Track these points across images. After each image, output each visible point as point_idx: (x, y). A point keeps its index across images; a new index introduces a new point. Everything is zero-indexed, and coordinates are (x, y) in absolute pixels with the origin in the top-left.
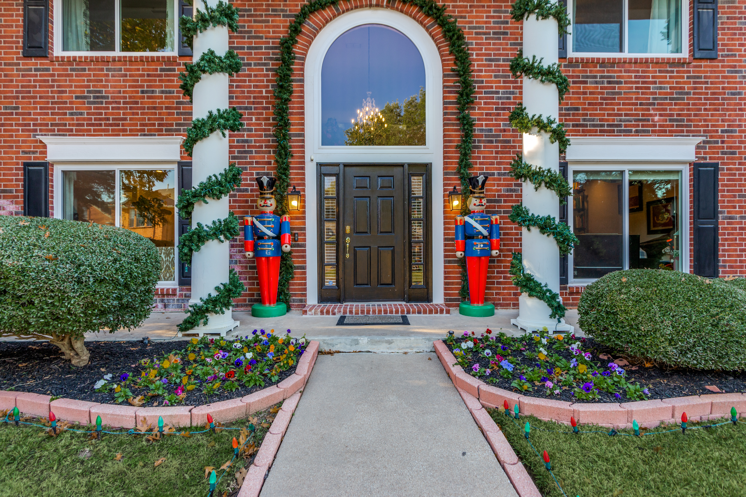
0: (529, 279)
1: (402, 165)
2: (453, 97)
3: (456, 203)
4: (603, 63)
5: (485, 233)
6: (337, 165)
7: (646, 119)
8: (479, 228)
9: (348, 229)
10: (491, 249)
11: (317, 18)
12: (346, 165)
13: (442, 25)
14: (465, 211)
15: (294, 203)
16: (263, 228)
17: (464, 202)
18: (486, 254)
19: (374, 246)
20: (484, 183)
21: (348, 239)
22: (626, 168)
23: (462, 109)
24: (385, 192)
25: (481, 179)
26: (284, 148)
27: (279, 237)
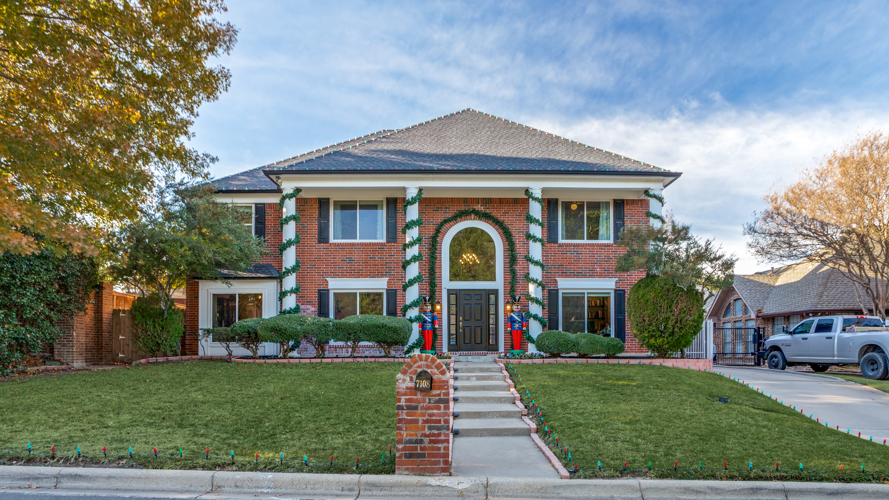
0: (530, 337)
1: (485, 290)
2: (508, 260)
3: (508, 307)
4: (574, 245)
5: (519, 320)
6: (456, 290)
7: (593, 270)
8: (517, 318)
9: (461, 318)
10: (523, 327)
11: (448, 225)
12: (460, 290)
13: (503, 229)
14: (512, 311)
15: (438, 307)
16: (427, 318)
17: (511, 306)
18: (520, 329)
19: (473, 327)
20: (519, 299)
21: (461, 323)
22: (586, 291)
23: (511, 266)
24: (478, 302)
25: (517, 298)
26: (434, 283)
27: (433, 322)
